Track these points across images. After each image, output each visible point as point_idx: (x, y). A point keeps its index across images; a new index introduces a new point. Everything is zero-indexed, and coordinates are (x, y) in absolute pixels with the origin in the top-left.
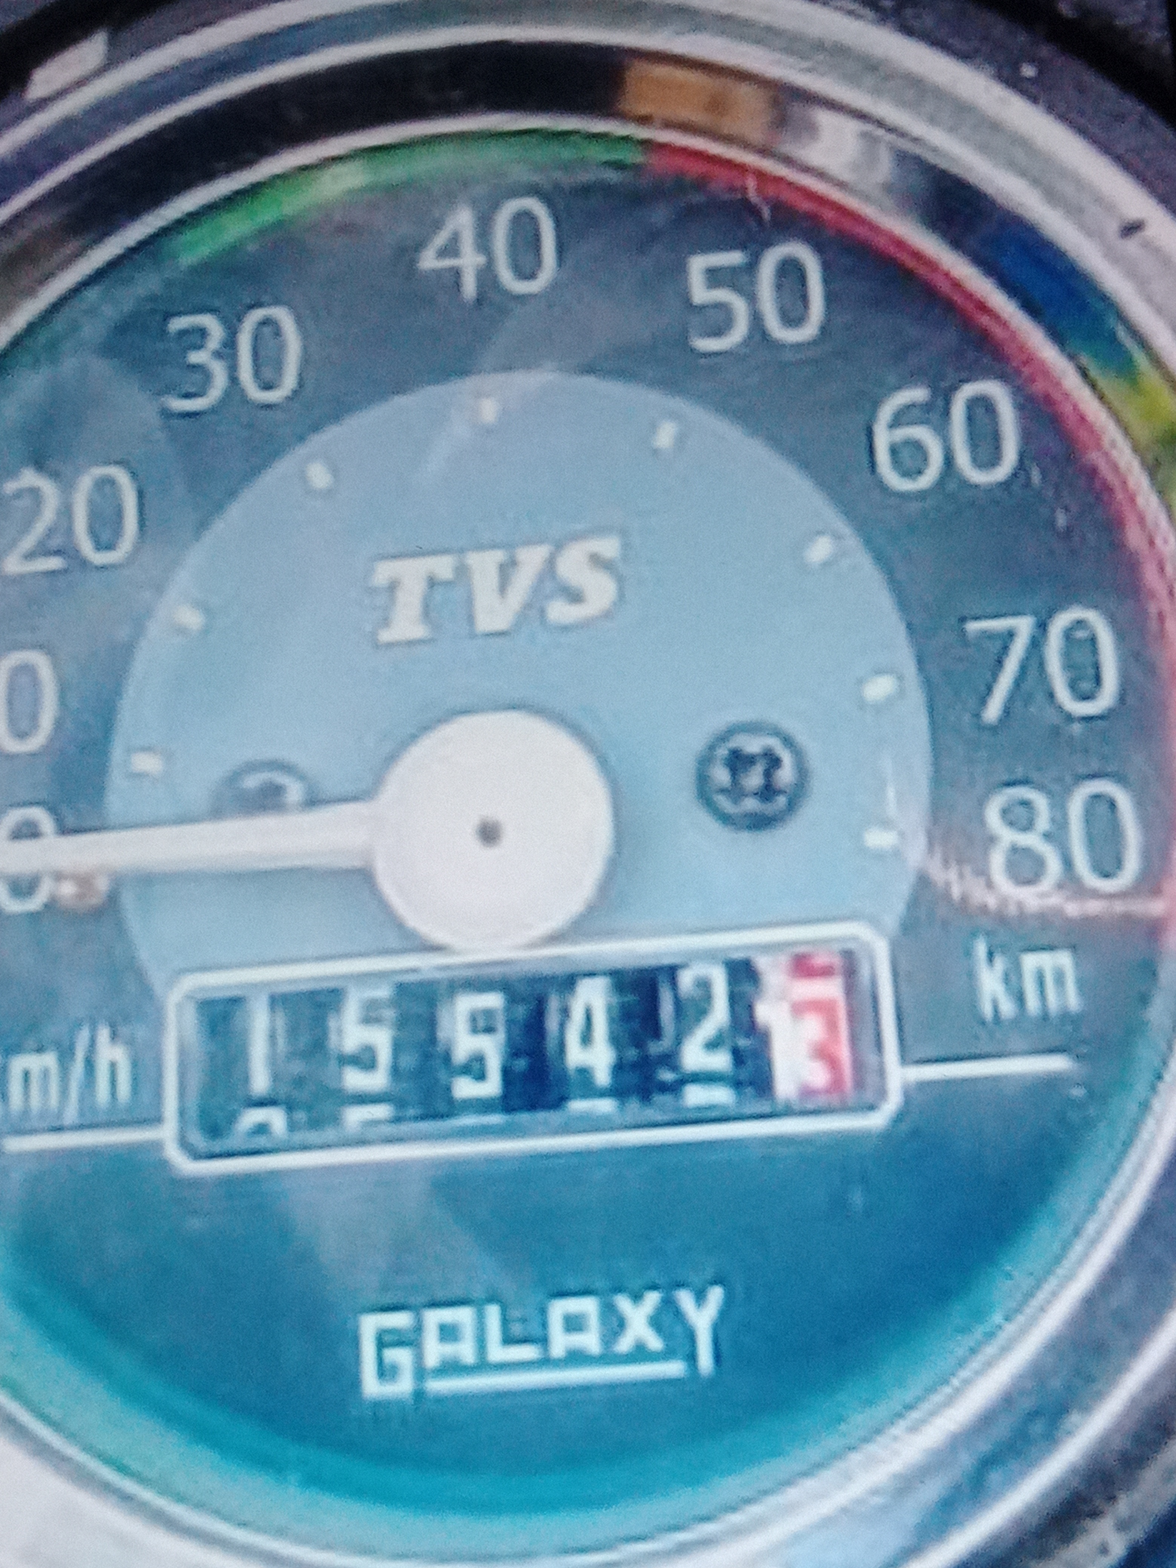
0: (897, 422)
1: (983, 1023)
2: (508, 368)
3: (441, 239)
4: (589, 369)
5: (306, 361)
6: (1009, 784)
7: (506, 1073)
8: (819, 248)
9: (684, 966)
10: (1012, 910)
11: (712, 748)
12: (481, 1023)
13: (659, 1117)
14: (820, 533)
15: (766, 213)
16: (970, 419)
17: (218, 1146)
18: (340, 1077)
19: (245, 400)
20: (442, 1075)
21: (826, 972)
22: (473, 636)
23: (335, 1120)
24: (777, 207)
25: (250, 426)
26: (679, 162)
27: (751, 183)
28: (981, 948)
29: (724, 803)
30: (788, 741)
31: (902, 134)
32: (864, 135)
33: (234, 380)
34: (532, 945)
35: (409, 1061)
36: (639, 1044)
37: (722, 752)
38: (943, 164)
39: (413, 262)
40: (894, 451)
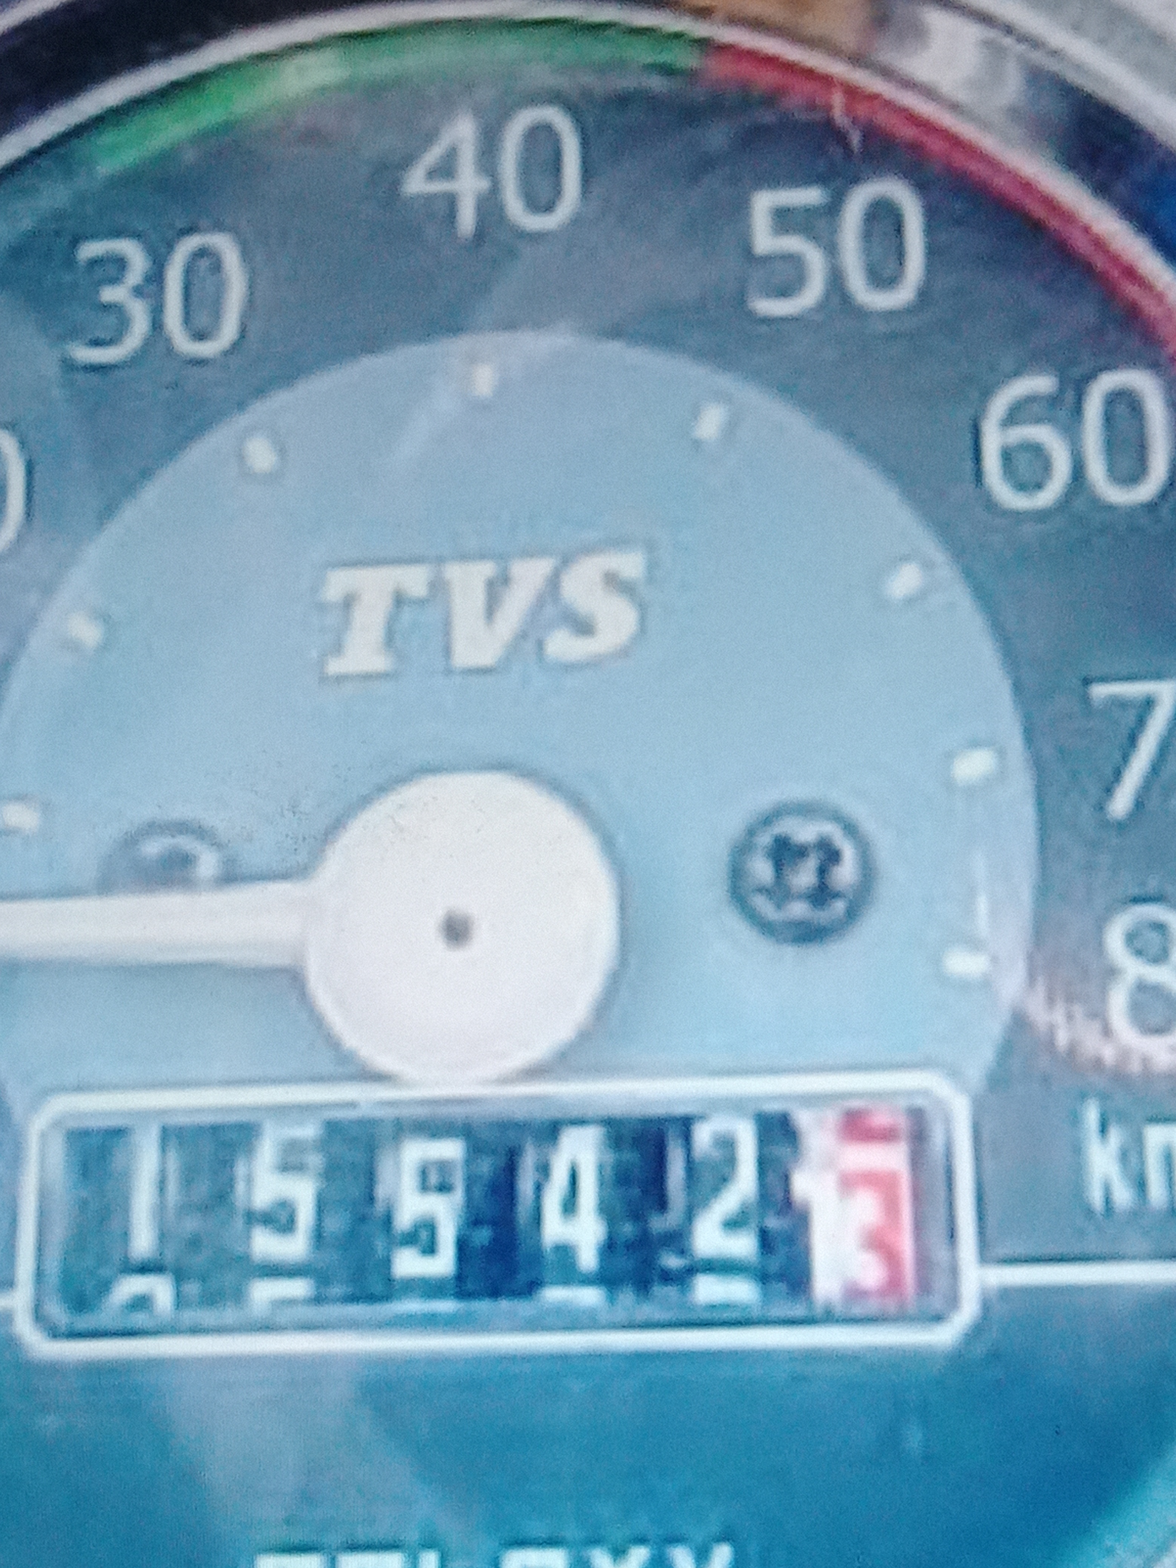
0: (1012, 418)
1: (1089, 1212)
2: (511, 325)
3: (433, 155)
4: (615, 332)
5: (250, 305)
6: (1138, 900)
7: (462, 1246)
8: (922, 186)
9: (702, 1117)
10: (1135, 1067)
11: (751, 832)
12: (434, 1179)
13: (659, 1315)
14: (905, 558)
15: (855, 139)
16: (1109, 419)
17: (85, 1322)
18: (248, 1237)
19: (170, 350)
20: (380, 1245)
21: (886, 1136)
22: (449, 671)
23: (239, 1296)
24: (871, 133)
25: (175, 385)
26: (746, 68)
27: (838, 100)
28: (1092, 1115)
29: (764, 906)
30: (851, 829)
31: (1034, 43)
32: (987, 44)
33: (157, 325)
34: (505, 1080)
35: (336, 1224)
36: (637, 1215)
37: (765, 839)
38: (1089, 86)
39: (395, 184)
40: (1007, 456)
